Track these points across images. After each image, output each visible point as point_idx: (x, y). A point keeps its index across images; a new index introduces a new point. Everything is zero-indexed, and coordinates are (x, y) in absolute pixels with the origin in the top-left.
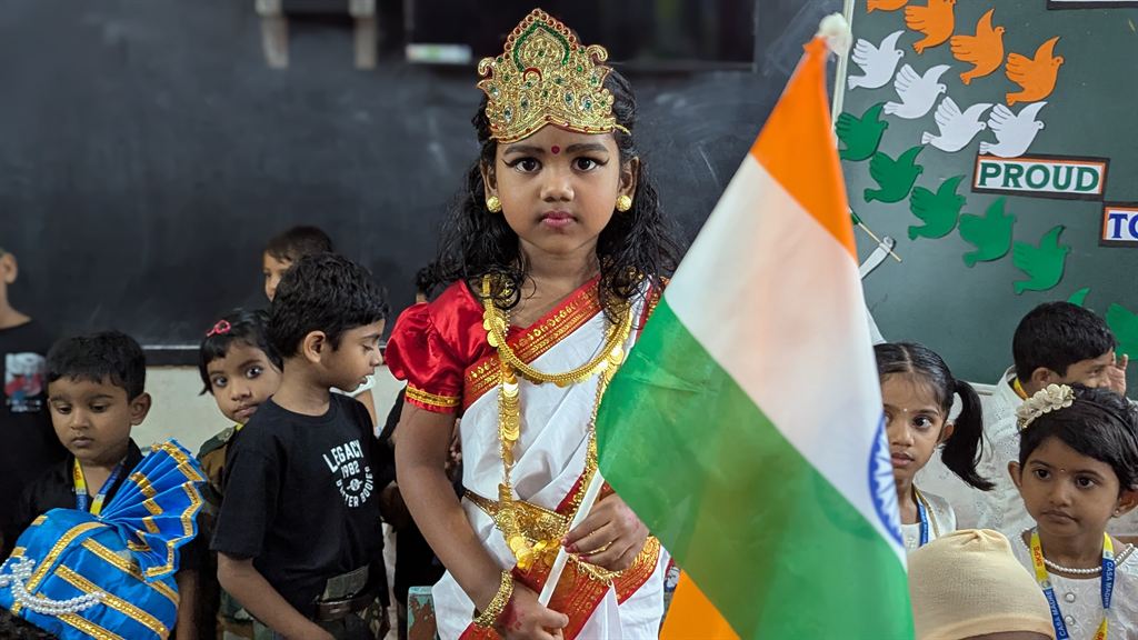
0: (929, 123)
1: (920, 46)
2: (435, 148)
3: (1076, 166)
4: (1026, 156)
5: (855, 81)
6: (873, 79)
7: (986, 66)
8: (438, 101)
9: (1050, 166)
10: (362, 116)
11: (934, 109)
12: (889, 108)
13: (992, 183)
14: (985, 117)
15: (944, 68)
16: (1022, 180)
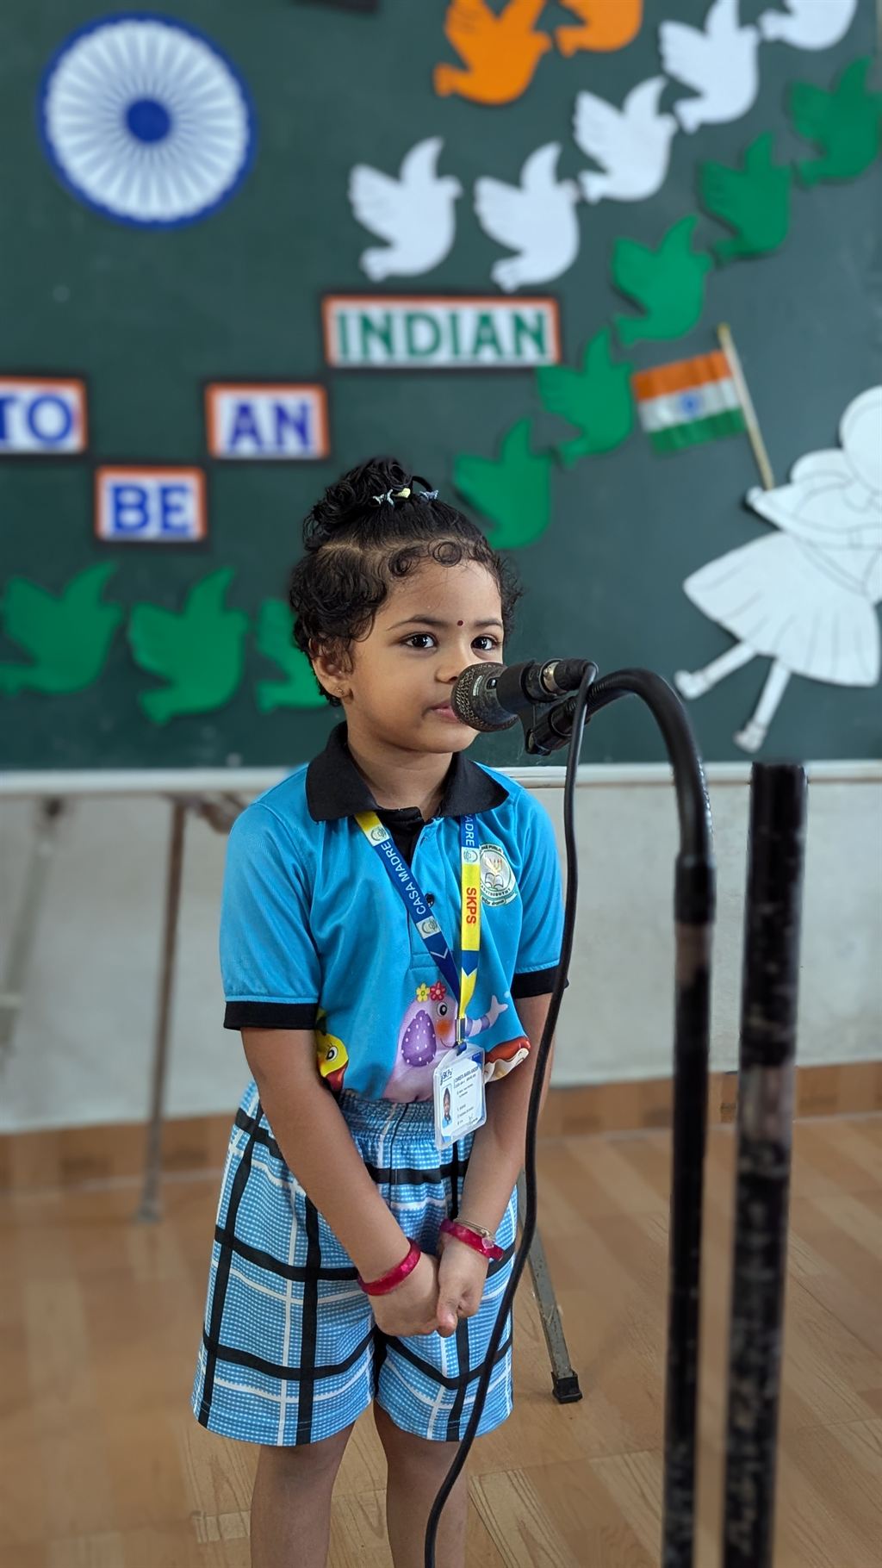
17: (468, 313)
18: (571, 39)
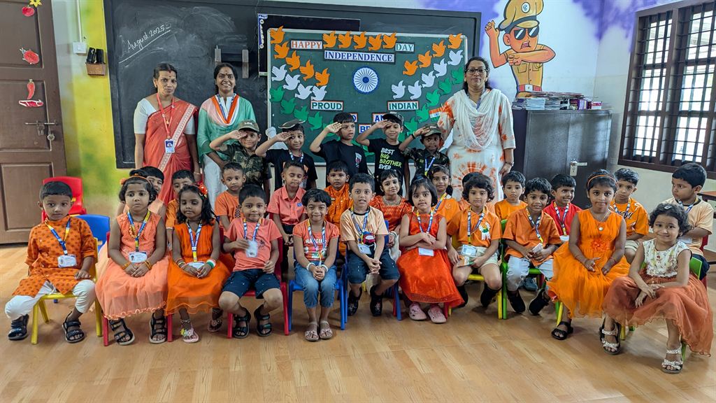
1: (291, 69)
3: (336, 103)
4: (323, 100)
5: (273, 79)
6: (279, 78)
7: (310, 76)
9: (330, 103)
11: (297, 87)
13: (315, 108)
14: (311, 89)
15: (299, 76)
16: (323, 107)
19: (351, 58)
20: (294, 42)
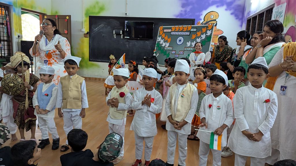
0: (162, 44)
1: (162, 38)
2: (127, 45)
3: (171, 47)
4: (168, 47)
5: (158, 41)
8: (128, 41)
10: (121, 42)
12: (160, 43)
13: (166, 49)
14: (166, 44)
15: (164, 40)
16: (168, 49)
17: (190, 48)
18: (197, 36)
19: (178, 34)
20: (165, 30)
